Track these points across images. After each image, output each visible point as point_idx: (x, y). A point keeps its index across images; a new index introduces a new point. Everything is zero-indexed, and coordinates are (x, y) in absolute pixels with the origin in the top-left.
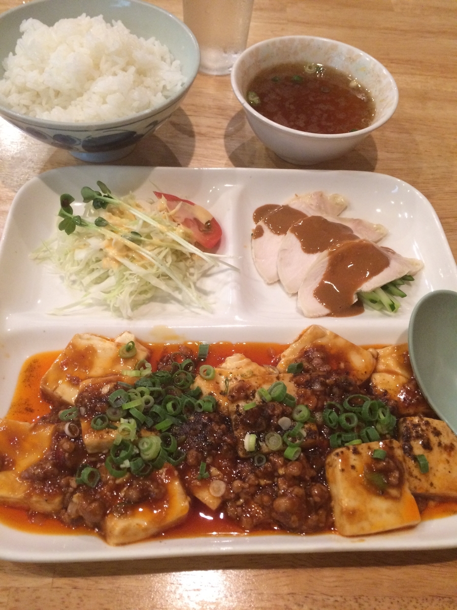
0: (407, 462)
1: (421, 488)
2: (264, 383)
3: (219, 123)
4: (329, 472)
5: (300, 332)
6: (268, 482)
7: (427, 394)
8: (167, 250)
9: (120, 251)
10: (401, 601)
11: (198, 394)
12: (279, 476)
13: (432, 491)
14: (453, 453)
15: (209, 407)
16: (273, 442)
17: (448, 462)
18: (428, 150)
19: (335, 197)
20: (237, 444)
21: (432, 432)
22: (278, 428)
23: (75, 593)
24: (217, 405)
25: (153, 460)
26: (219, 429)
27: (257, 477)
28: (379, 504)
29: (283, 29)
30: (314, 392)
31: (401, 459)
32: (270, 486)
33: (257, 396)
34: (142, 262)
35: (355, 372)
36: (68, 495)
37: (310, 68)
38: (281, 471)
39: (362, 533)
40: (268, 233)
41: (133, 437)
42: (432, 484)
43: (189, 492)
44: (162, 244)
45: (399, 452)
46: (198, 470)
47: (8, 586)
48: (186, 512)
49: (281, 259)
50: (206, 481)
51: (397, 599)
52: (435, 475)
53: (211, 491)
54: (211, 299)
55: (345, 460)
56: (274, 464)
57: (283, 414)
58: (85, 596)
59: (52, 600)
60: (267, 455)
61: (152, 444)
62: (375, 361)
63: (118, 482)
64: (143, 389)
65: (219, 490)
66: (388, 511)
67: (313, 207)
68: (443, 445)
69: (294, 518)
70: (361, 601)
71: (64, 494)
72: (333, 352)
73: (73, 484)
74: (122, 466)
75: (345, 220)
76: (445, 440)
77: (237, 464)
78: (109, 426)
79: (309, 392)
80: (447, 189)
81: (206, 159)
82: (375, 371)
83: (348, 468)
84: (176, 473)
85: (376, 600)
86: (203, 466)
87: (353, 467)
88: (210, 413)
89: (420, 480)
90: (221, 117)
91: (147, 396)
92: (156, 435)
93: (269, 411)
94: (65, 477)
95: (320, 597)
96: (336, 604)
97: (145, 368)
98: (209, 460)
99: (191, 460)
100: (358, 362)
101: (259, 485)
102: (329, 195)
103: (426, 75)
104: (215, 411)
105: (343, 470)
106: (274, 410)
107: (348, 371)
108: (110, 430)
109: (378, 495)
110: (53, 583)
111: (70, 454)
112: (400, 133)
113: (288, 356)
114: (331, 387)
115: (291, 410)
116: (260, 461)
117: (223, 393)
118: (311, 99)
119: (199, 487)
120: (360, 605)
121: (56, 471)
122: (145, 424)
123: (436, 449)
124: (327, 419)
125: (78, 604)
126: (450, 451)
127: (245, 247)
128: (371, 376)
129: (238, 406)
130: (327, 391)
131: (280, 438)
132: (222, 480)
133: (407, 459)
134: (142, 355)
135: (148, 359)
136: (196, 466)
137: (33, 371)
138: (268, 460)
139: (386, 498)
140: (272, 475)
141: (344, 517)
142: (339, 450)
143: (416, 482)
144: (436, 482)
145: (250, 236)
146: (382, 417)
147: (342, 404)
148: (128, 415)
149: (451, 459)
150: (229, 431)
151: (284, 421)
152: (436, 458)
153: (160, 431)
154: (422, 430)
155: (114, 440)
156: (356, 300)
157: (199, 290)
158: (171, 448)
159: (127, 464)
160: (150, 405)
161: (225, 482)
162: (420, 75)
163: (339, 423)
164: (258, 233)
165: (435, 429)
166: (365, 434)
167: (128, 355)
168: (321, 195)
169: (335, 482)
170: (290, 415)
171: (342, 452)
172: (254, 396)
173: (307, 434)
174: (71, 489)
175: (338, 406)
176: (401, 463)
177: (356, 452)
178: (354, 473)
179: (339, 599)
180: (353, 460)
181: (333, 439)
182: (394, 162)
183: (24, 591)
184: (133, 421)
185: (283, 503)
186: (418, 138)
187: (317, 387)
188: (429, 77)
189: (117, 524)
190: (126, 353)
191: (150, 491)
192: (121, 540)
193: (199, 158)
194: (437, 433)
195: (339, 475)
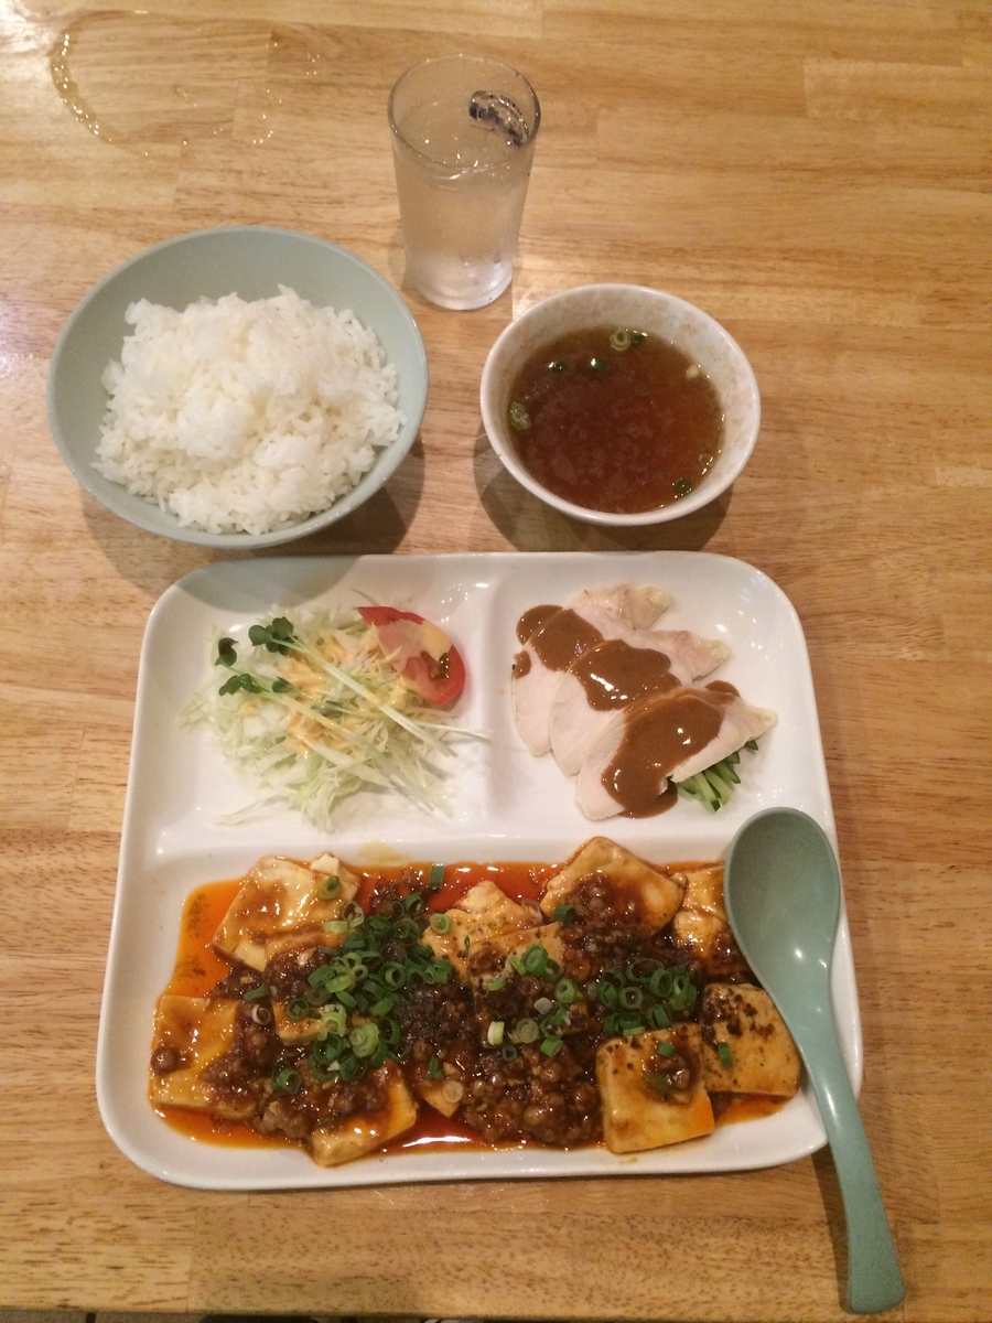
0: (706, 1052)
1: (721, 1086)
2: (518, 944)
3: (465, 422)
4: (600, 1068)
5: (575, 848)
6: (519, 1082)
7: (745, 953)
8: (382, 724)
9: (312, 731)
10: (684, 1221)
11: (428, 955)
12: (533, 1077)
13: (735, 1090)
14: (770, 1038)
15: (443, 978)
16: (526, 1032)
17: (762, 1050)
18: (823, 470)
19: (649, 592)
20: (480, 1031)
21: (745, 1011)
22: (534, 1013)
23: (277, 1213)
24: (454, 973)
25: (368, 1058)
26: (457, 1010)
27: (504, 1076)
28: (662, 1112)
29: (588, 182)
30: (587, 955)
31: (697, 1050)
32: (521, 1087)
33: (507, 965)
34: (344, 745)
35: (649, 916)
36: (263, 1102)
37: (621, 337)
38: (536, 1071)
39: (636, 1149)
40: (537, 666)
41: (342, 1031)
42: (735, 1082)
43: (417, 1096)
44: (372, 715)
45: (695, 1041)
46: (427, 1068)
47: (195, 1205)
48: (412, 1124)
49: (556, 719)
50: (438, 1083)
51: (680, 1220)
52: (741, 1069)
53: (445, 1094)
54: (449, 785)
55: (620, 1058)
56: (527, 1061)
57: (541, 994)
58: (290, 1216)
59: (250, 1223)
60: (518, 1046)
61: (367, 1037)
62: (681, 891)
63: (324, 1087)
64: (352, 955)
65: (455, 1094)
66: (672, 1121)
67: (612, 615)
68: (758, 1027)
69: (549, 1132)
70: (634, 1222)
71: (257, 1100)
72: (620, 885)
73: (269, 1089)
74: (329, 1069)
75: (660, 635)
76: (761, 1020)
77: (479, 1058)
78: (309, 1015)
79: (580, 954)
80: (843, 553)
81: (444, 505)
82: (680, 908)
83: (623, 1066)
84: (399, 1073)
85: (654, 1221)
86: (434, 1063)
87: (630, 1066)
88: (443, 985)
89: (720, 1076)
90: (468, 408)
91: (358, 967)
92: (372, 1021)
93: (523, 992)
94: (257, 1079)
95: (582, 1218)
96: (603, 1225)
97: (354, 914)
98: (440, 1053)
99: (418, 1055)
100: (656, 898)
101: (507, 1087)
102: (641, 587)
103: (844, 288)
104: (450, 981)
105: (615, 1072)
106: (529, 988)
107: (640, 915)
108: (312, 1020)
109: (658, 1100)
110: (249, 1201)
111: (262, 1051)
112: (778, 431)
113: (558, 887)
114: (612, 946)
115: (551, 986)
116: (509, 1054)
117: (462, 955)
118: (616, 415)
119: (430, 1088)
120: (633, 1227)
121: (245, 1072)
122: (357, 1007)
123: (747, 1034)
124: (602, 996)
125: (283, 1227)
126: (767, 1035)
127: (502, 692)
128: (673, 918)
129: (481, 981)
130: (606, 952)
131: (536, 1027)
132: (458, 1080)
133: (706, 1047)
134: (350, 891)
135: (358, 897)
136: (426, 1063)
137: (201, 914)
138: (520, 1054)
139: (670, 1105)
140: (524, 1073)
141: (613, 1131)
142: (613, 1043)
143: (715, 1079)
144: (741, 1078)
145: (510, 671)
146: (678, 990)
147: (624, 972)
148: (333, 999)
149: (766, 1047)
150: (469, 1013)
151: (543, 1004)
152: (747, 1046)
153: (378, 1017)
154: (731, 1008)
155: (318, 1033)
156: (666, 788)
157: (430, 768)
158: (392, 1041)
159: (335, 1066)
160: (363, 976)
161: (462, 1082)
162: (834, 288)
163: (617, 1002)
164: (522, 667)
165: (749, 1005)
166: (650, 1017)
167: (331, 895)
168: (627, 592)
169: (605, 1084)
170: (551, 996)
171: (617, 1046)
172: (503, 964)
173: (572, 1021)
174: (266, 1096)
175: (619, 976)
176: (696, 1055)
177: (635, 1045)
178: (630, 1074)
179: (607, 1220)
180: (631, 1055)
181: (609, 1024)
182: (760, 497)
183: (215, 1211)
184: (340, 1008)
185: (537, 1114)
186: (810, 442)
187: (592, 947)
188: (850, 293)
189: (327, 1142)
190: (327, 892)
191: (366, 1101)
192: (333, 1161)
193: (432, 502)
194: (751, 1011)
195: (610, 1078)
